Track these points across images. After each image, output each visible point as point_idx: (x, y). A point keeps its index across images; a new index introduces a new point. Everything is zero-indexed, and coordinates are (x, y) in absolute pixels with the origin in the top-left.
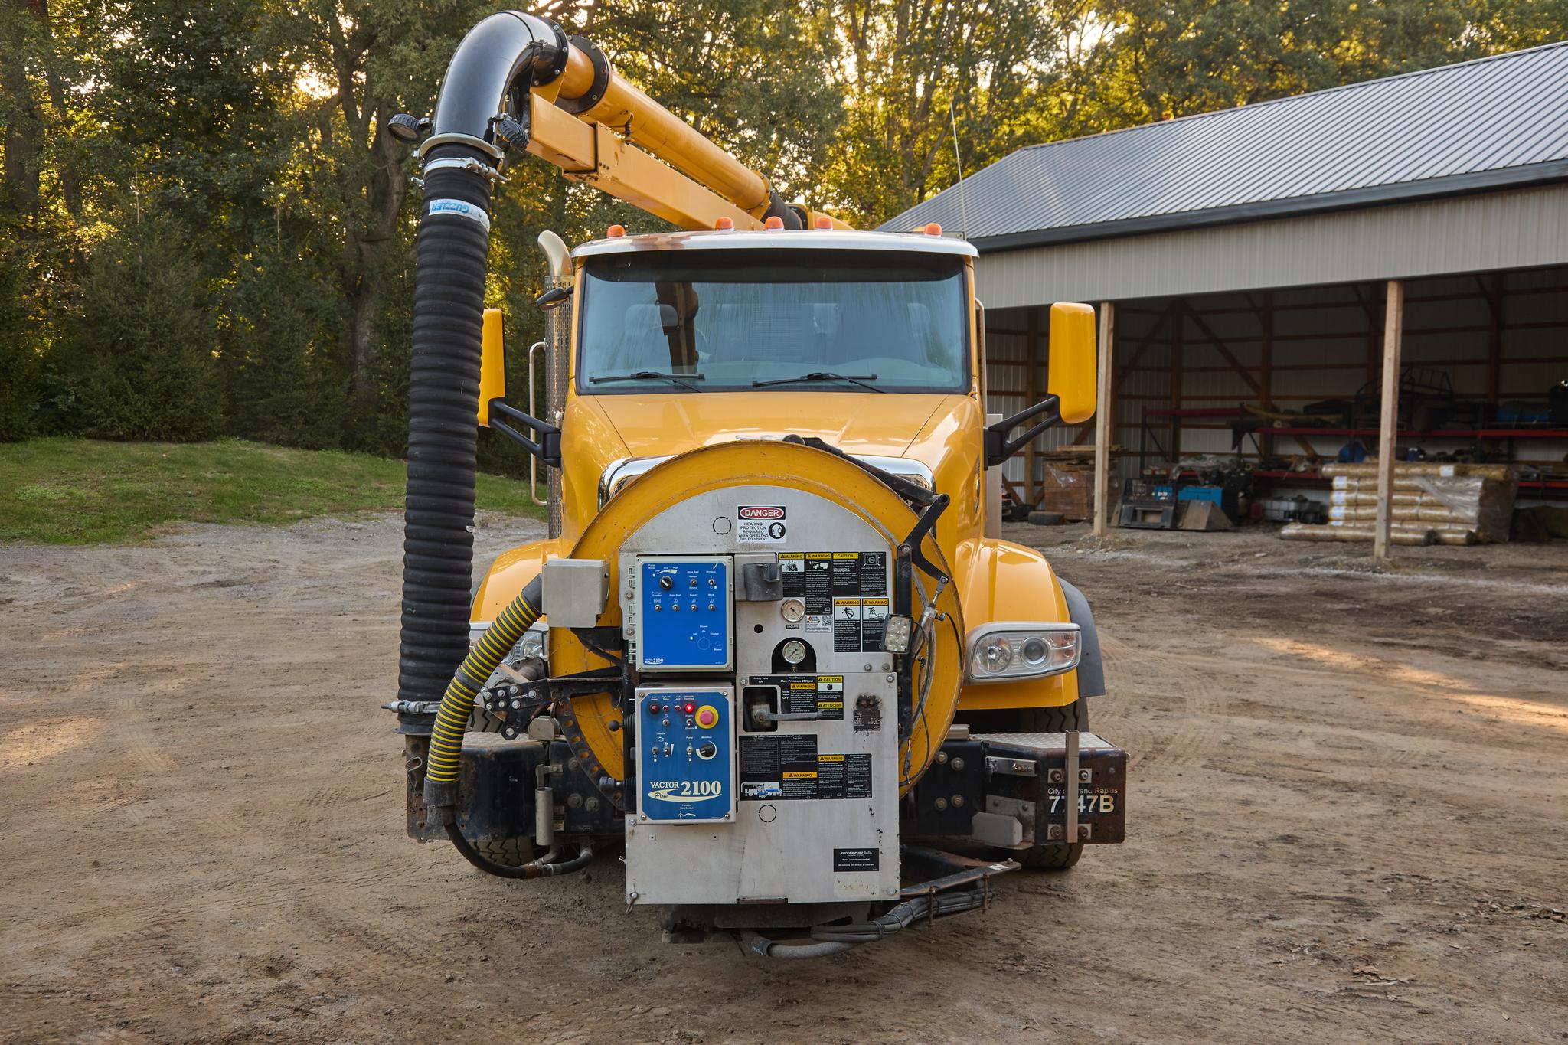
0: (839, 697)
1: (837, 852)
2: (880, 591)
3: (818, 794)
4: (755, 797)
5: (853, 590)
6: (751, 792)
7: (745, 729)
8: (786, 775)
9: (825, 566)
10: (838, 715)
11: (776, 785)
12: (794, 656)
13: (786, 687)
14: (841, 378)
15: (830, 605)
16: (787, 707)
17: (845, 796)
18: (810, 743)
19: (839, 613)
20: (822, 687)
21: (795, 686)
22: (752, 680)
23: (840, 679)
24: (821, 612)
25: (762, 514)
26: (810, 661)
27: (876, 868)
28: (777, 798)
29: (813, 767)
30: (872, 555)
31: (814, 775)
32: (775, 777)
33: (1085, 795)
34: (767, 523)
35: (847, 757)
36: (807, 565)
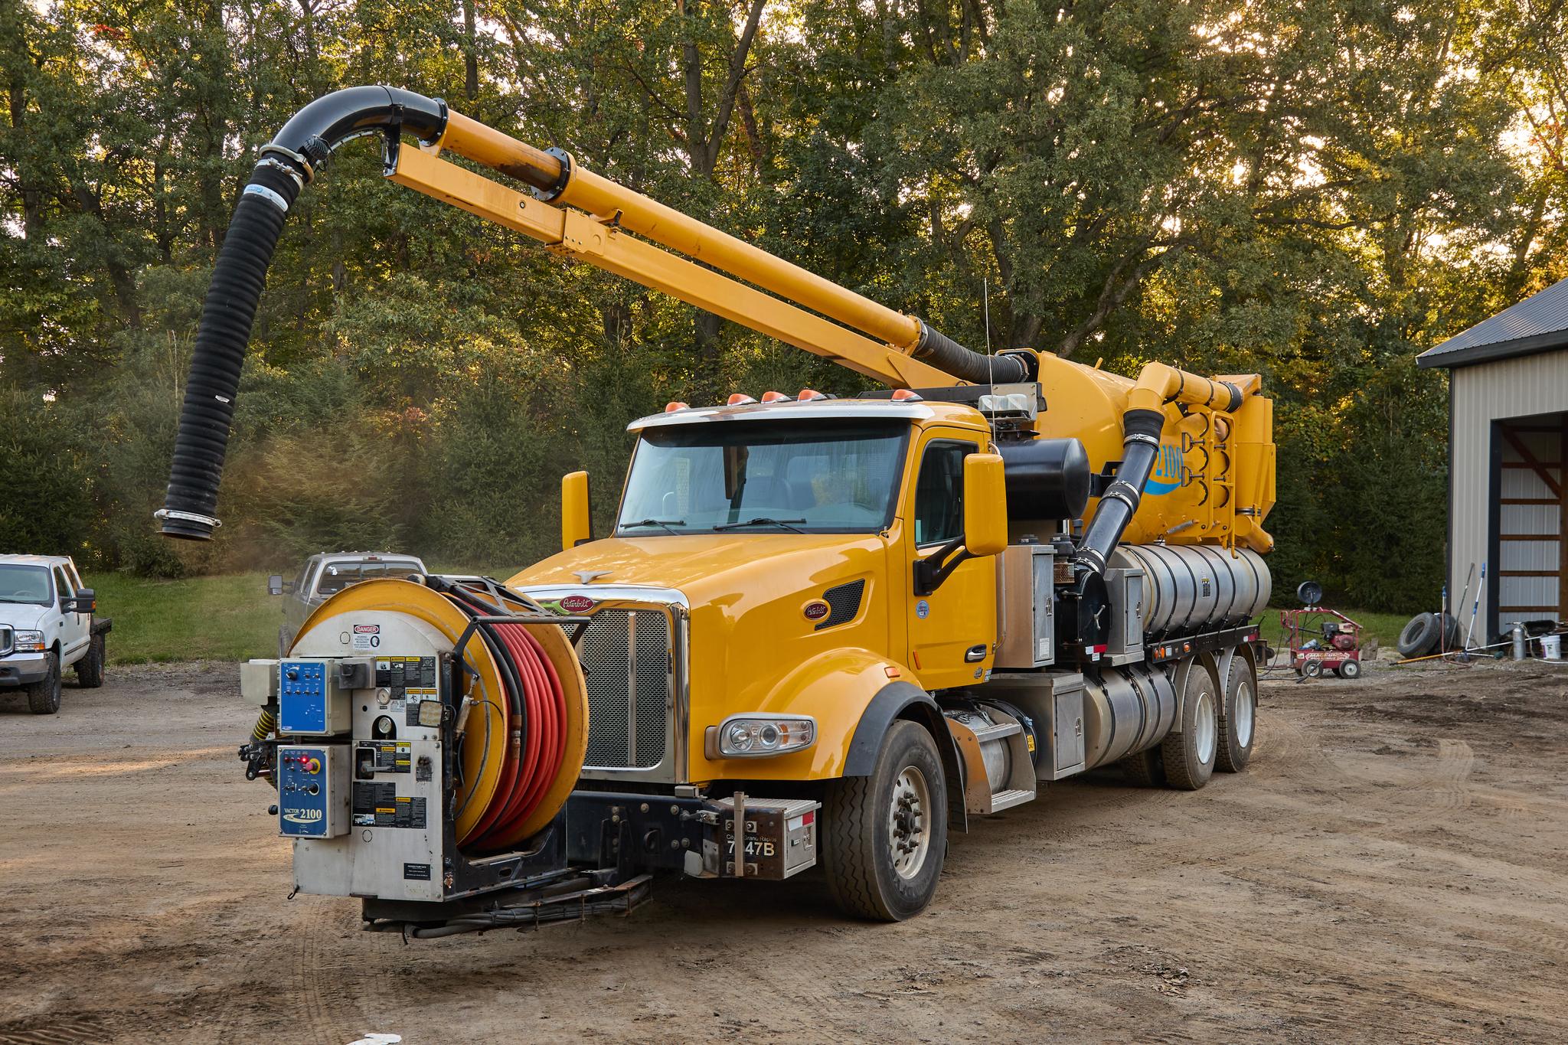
0: (408, 757)
1: (406, 865)
2: (432, 685)
3: (396, 824)
4: (361, 824)
5: (416, 683)
6: (359, 820)
7: (357, 777)
8: (378, 810)
9: (401, 666)
10: (406, 770)
11: (372, 817)
12: (384, 729)
13: (379, 749)
15: (403, 693)
16: (379, 764)
17: (411, 826)
18: (391, 788)
19: (409, 699)
20: (399, 750)
21: (384, 749)
22: (361, 744)
23: (409, 745)
24: (399, 698)
25: (366, 628)
26: (392, 734)
27: (428, 878)
28: (373, 825)
29: (393, 805)
30: (428, 659)
31: (393, 811)
32: (372, 811)
34: (370, 636)
35: (412, 799)
36: (392, 666)
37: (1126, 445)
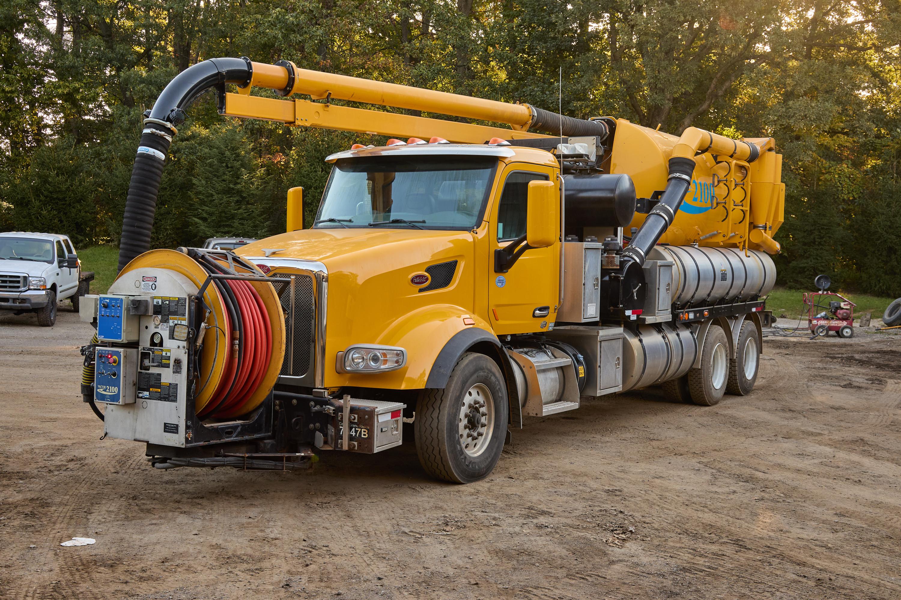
0: (169, 358)
1: (165, 424)
2: (184, 315)
3: (160, 399)
4: (141, 398)
5: (175, 313)
6: (140, 395)
7: (141, 369)
8: (151, 389)
9: (167, 302)
10: (167, 366)
11: (148, 393)
12: (157, 341)
13: (153, 352)
14: (405, 222)
15: (168, 319)
16: (153, 362)
17: (168, 401)
18: (158, 377)
19: (171, 323)
20: (164, 354)
21: (156, 352)
22: (144, 349)
23: (169, 351)
24: (165, 322)
25: (149, 279)
26: (161, 344)
27: (177, 433)
28: (148, 398)
29: (159, 387)
30: (182, 299)
31: (159, 390)
32: (148, 390)
33: (355, 428)
34: (151, 283)
35: (170, 384)
36: (162, 302)
37: (669, 180)
